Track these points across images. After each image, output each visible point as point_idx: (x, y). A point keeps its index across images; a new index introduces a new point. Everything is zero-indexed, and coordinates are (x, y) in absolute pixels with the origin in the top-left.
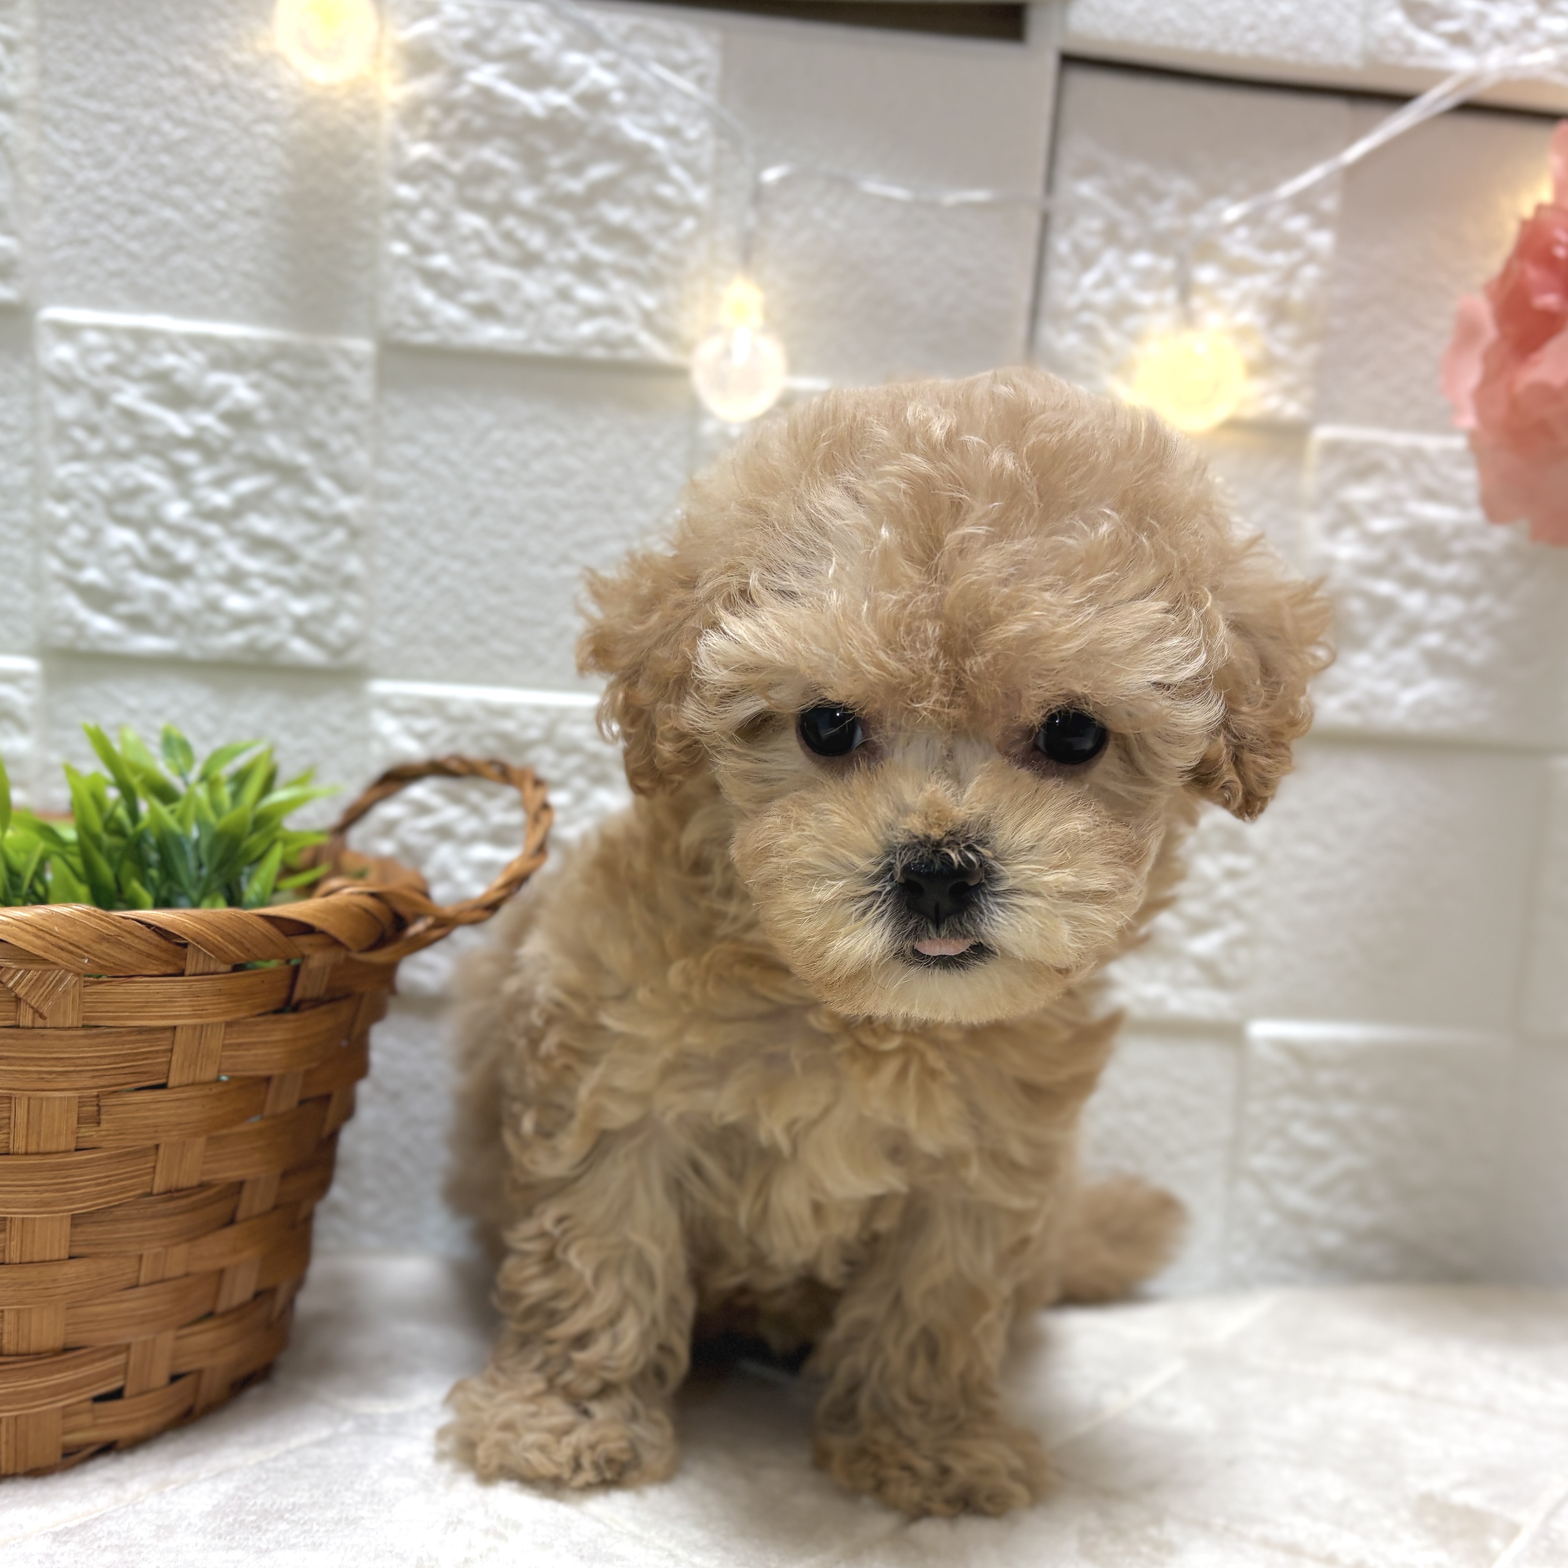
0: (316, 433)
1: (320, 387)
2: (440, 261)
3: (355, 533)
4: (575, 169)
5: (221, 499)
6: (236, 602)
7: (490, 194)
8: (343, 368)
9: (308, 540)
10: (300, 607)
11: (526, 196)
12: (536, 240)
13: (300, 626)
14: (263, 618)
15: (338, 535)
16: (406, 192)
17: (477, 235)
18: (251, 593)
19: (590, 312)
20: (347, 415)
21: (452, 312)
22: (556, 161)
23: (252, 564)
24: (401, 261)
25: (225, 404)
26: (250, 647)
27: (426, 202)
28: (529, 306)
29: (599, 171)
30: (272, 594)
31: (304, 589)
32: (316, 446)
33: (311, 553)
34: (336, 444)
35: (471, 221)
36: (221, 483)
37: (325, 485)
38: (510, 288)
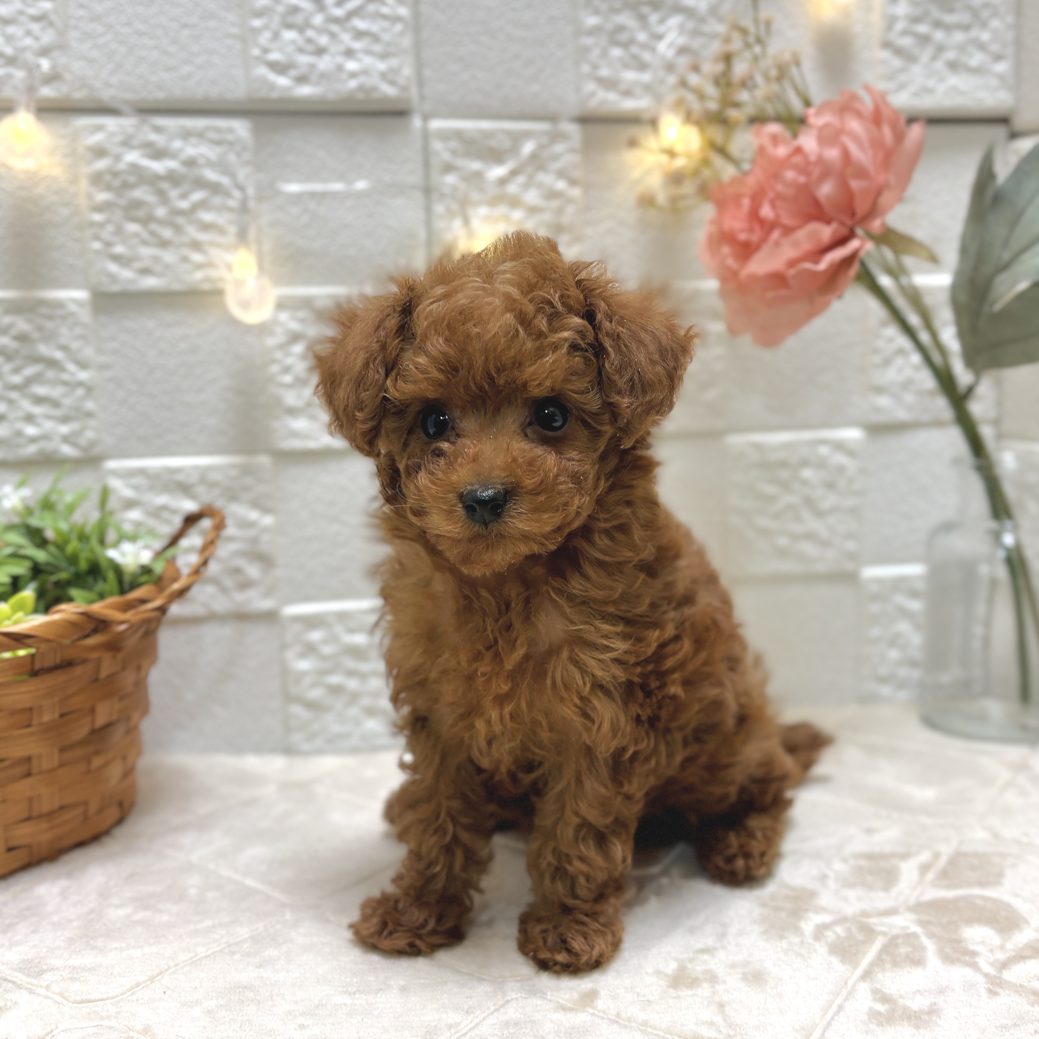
0: (63, 341)
1: (64, 318)
2: (119, 249)
3: (89, 389)
4: (184, 196)
5: (17, 379)
6: (31, 430)
7: (141, 213)
8: (73, 308)
9: (65, 395)
10: (64, 429)
11: (161, 212)
12: (167, 233)
13: (66, 439)
14: (45, 437)
15: (80, 392)
16: (98, 217)
17: (136, 235)
18: (37, 425)
19: (200, 266)
20: (78, 331)
21: (126, 274)
22: (173, 193)
23: (37, 410)
24: (97, 252)
25: (14, 332)
26: (41, 452)
27: (108, 221)
28: (168, 267)
29: (197, 196)
30: (49, 425)
31: (65, 420)
32: (64, 348)
33: (67, 402)
34: (75, 345)
35: (133, 227)
36: (16, 371)
37: (71, 367)
38: (156, 259)
